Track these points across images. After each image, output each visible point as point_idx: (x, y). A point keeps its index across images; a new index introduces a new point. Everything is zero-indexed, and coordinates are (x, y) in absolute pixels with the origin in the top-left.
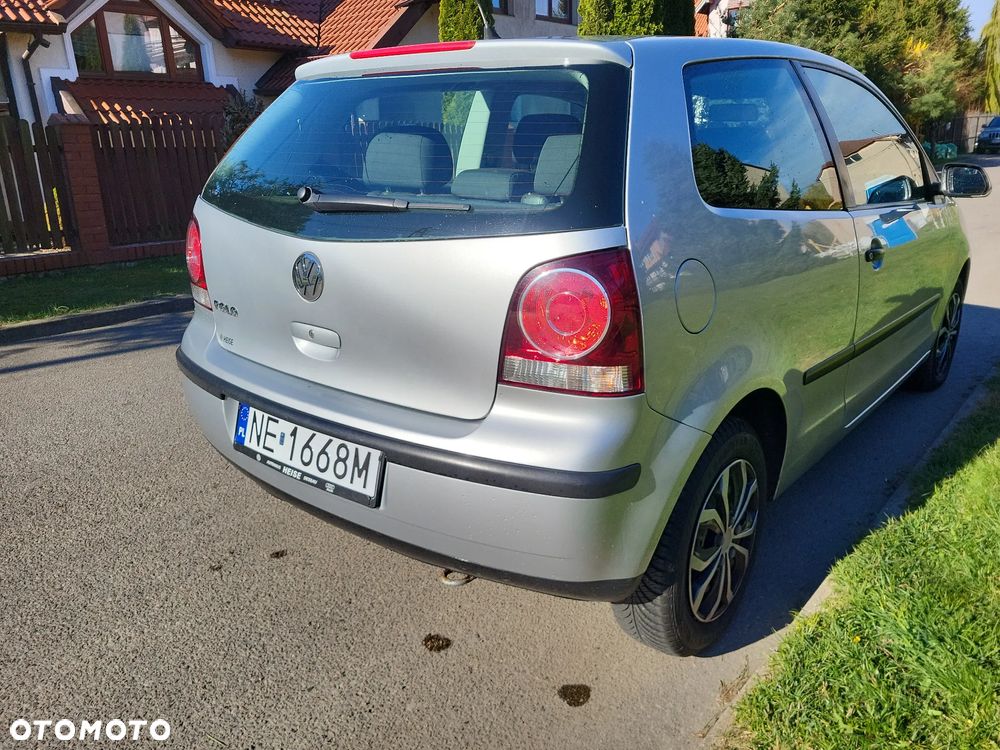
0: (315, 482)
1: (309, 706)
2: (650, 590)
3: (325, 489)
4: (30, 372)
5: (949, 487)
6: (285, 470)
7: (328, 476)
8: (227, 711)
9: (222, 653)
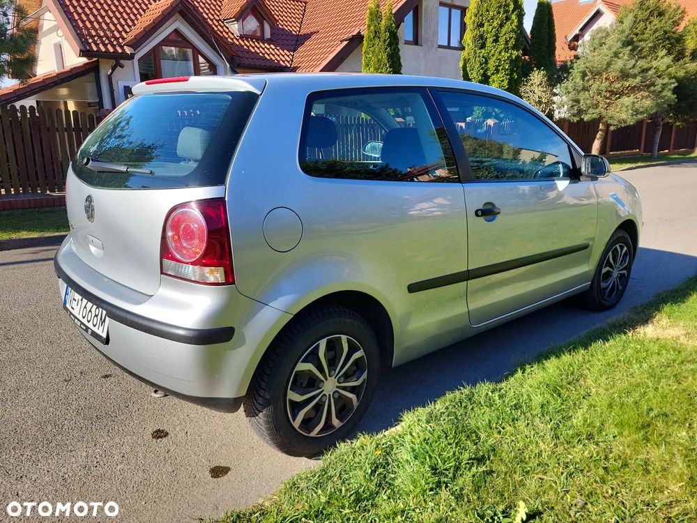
0: (84, 328)
2: (257, 409)
3: (87, 332)
6: (76, 320)
7: (90, 325)
8: (21, 457)
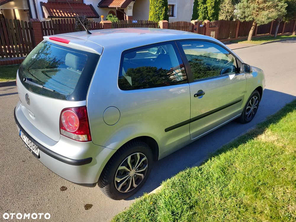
1: (25, 202)
3: (30, 151)
4: (11, 96)
5: (213, 159)
6: (25, 144)
7: (31, 148)
8: (7, 200)
9: (13, 185)
